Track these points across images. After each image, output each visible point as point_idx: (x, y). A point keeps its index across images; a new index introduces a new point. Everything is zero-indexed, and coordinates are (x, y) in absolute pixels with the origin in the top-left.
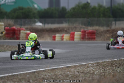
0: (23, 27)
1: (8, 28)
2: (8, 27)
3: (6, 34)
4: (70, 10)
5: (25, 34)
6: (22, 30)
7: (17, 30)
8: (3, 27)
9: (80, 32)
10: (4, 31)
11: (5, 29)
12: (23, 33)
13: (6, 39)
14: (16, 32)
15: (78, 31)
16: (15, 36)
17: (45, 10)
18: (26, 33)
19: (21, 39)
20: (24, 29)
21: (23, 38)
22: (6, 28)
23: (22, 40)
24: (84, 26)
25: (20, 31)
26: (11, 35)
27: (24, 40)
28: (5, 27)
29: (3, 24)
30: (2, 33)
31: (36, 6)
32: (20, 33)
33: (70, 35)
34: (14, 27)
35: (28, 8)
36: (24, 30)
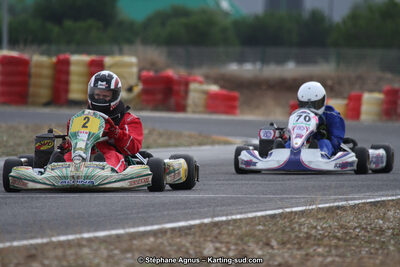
0: (199, 73)
1: (152, 73)
2: (148, 70)
3: (144, 92)
4: (344, 22)
5: (204, 96)
6: (195, 81)
7: (179, 83)
8: (135, 70)
9: (380, 91)
10: (137, 85)
11: (140, 78)
12: (196, 91)
13: (141, 109)
14: (176, 88)
15: (371, 91)
16: (172, 101)
17: (257, 18)
18: (206, 93)
19: (189, 109)
20: (201, 79)
21: (196, 105)
22: (144, 73)
23: (194, 112)
24: (389, 75)
25: (187, 84)
26: (159, 96)
27: (200, 112)
28: (140, 70)
29: (133, 60)
30: (130, 90)
31: (225, 5)
32: (187, 92)
33: (345, 102)
34: (170, 72)
35: (204, 12)
36: (201, 83)
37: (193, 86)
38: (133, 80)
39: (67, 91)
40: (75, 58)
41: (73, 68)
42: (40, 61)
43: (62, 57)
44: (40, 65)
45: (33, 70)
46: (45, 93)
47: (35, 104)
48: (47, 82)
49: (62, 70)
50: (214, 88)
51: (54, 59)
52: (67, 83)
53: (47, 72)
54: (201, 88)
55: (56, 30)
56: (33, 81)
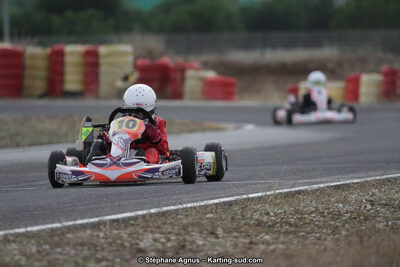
0: (195, 60)
1: (147, 62)
2: (144, 57)
5: (201, 84)
6: (191, 67)
7: (175, 70)
8: (130, 59)
9: (378, 72)
10: (132, 74)
11: (136, 67)
12: (193, 78)
14: (173, 75)
15: (370, 72)
16: (169, 89)
18: (203, 79)
19: (186, 96)
20: (196, 64)
21: (193, 93)
22: (140, 62)
23: (192, 99)
24: (390, 56)
25: (182, 70)
27: (197, 99)
28: (136, 58)
29: (127, 48)
30: (126, 78)
32: (183, 79)
34: (168, 60)
36: (197, 69)
37: (190, 73)
38: (129, 69)
39: (62, 82)
40: (70, 49)
41: (68, 59)
42: (35, 53)
43: (57, 47)
44: (34, 57)
45: (28, 62)
46: (40, 85)
47: (31, 96)
48: (42, 73)
49: (56, 61)
50: (211, 75)
51: (48, 51)
52: (62, 74)
53: (42, 63)
54: (198, 76)
55: (56, 20)
56: (28, 73)
